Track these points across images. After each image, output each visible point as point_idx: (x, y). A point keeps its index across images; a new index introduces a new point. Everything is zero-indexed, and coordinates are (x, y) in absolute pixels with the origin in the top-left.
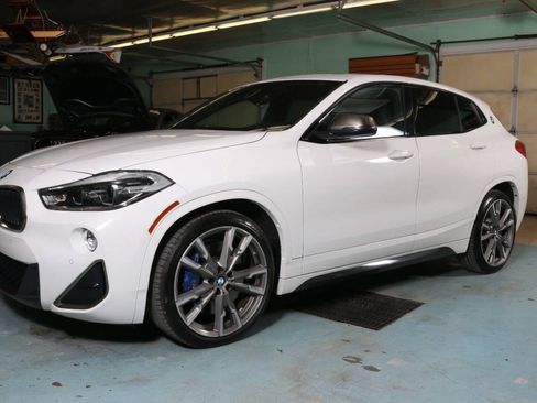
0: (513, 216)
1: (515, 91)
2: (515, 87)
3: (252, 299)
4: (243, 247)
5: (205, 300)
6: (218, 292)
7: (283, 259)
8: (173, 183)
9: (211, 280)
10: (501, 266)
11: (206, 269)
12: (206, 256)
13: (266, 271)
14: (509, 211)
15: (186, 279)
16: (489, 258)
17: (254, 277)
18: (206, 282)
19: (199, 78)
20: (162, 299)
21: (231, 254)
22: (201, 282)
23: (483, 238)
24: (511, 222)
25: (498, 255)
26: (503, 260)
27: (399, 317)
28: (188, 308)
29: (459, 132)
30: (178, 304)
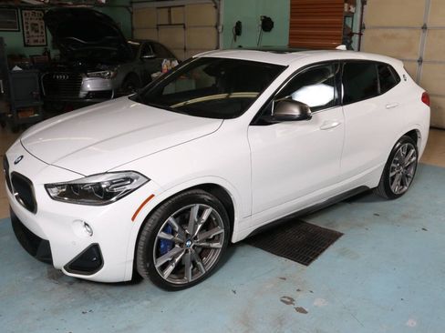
0: (416, 154)
1: (424, 28)
2: (425, 25)
3: (212, 251)
4: (205, 217)
5: (177, 260)
6: (187, 251)
7: (236, 219)
8: (149, 180)
9: (181, 244)
10: (404, 193)
11: (177, 238)
12: (177, 228)
13: (223, 231)
14: (413, 151)
15: (162, 246)
16: (395, 188)
17: (214, 237)
18: (177, 246)
19: (170, 7)
20: (145, 264)
21: (196, 224)
22: (174, 246)
23: (391, 175)
24: (414, 159)
25: (402, 184)
26: (406, 188)
27: (324, 250)
28: (164, 267)
29: (377, 95)
30: (157, 266)
